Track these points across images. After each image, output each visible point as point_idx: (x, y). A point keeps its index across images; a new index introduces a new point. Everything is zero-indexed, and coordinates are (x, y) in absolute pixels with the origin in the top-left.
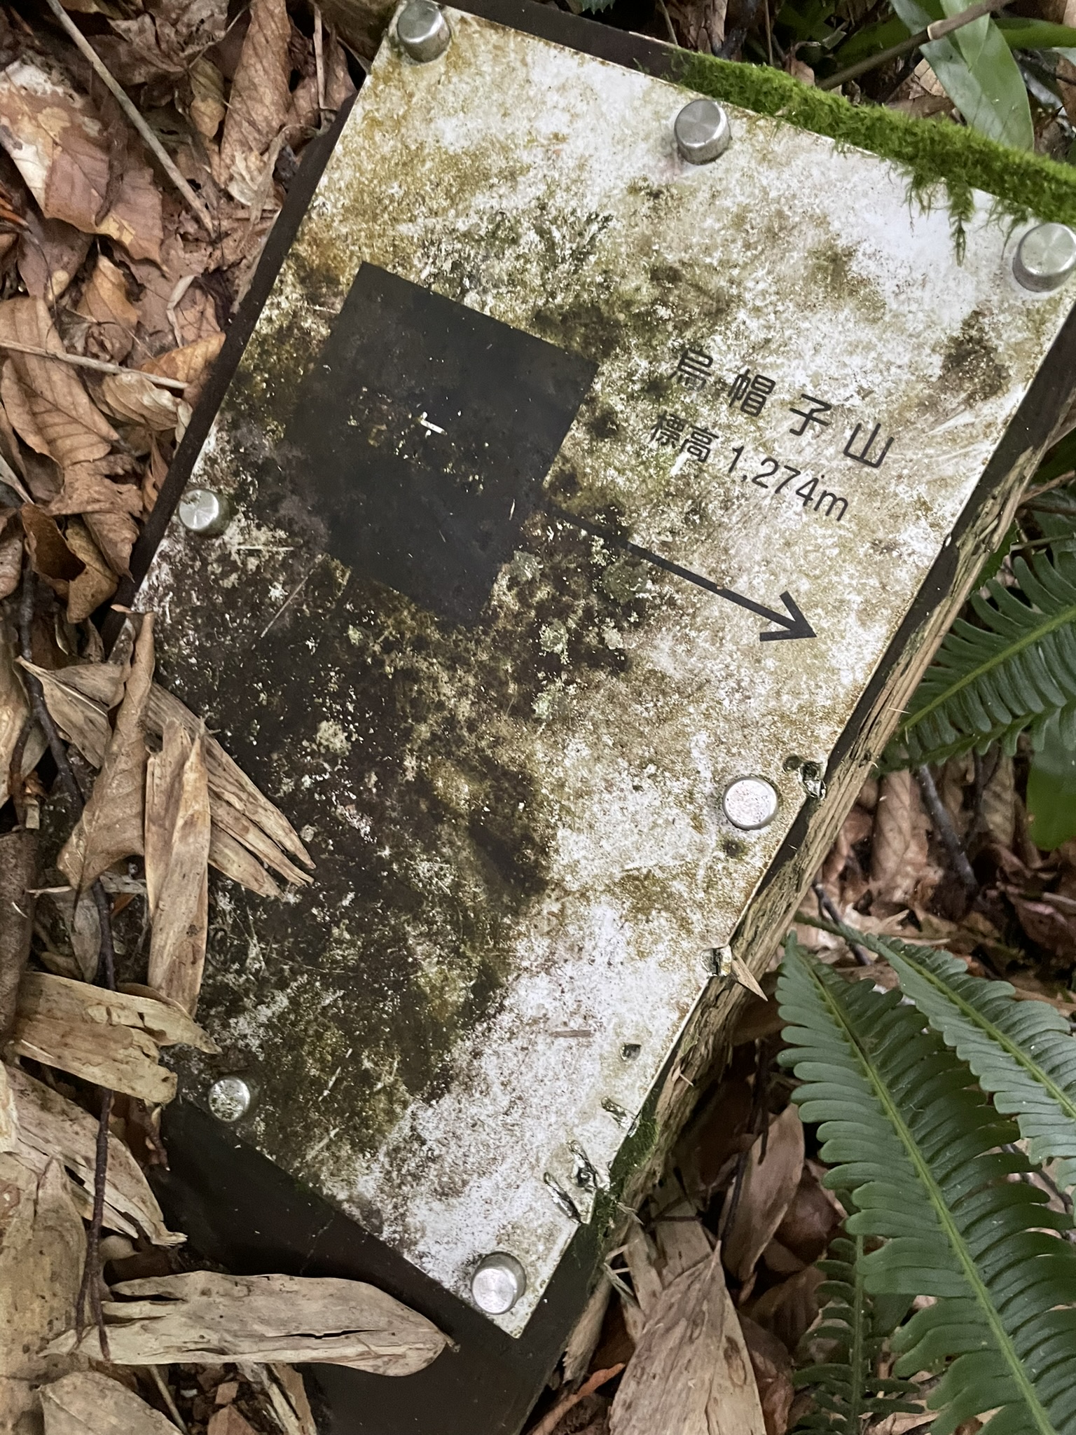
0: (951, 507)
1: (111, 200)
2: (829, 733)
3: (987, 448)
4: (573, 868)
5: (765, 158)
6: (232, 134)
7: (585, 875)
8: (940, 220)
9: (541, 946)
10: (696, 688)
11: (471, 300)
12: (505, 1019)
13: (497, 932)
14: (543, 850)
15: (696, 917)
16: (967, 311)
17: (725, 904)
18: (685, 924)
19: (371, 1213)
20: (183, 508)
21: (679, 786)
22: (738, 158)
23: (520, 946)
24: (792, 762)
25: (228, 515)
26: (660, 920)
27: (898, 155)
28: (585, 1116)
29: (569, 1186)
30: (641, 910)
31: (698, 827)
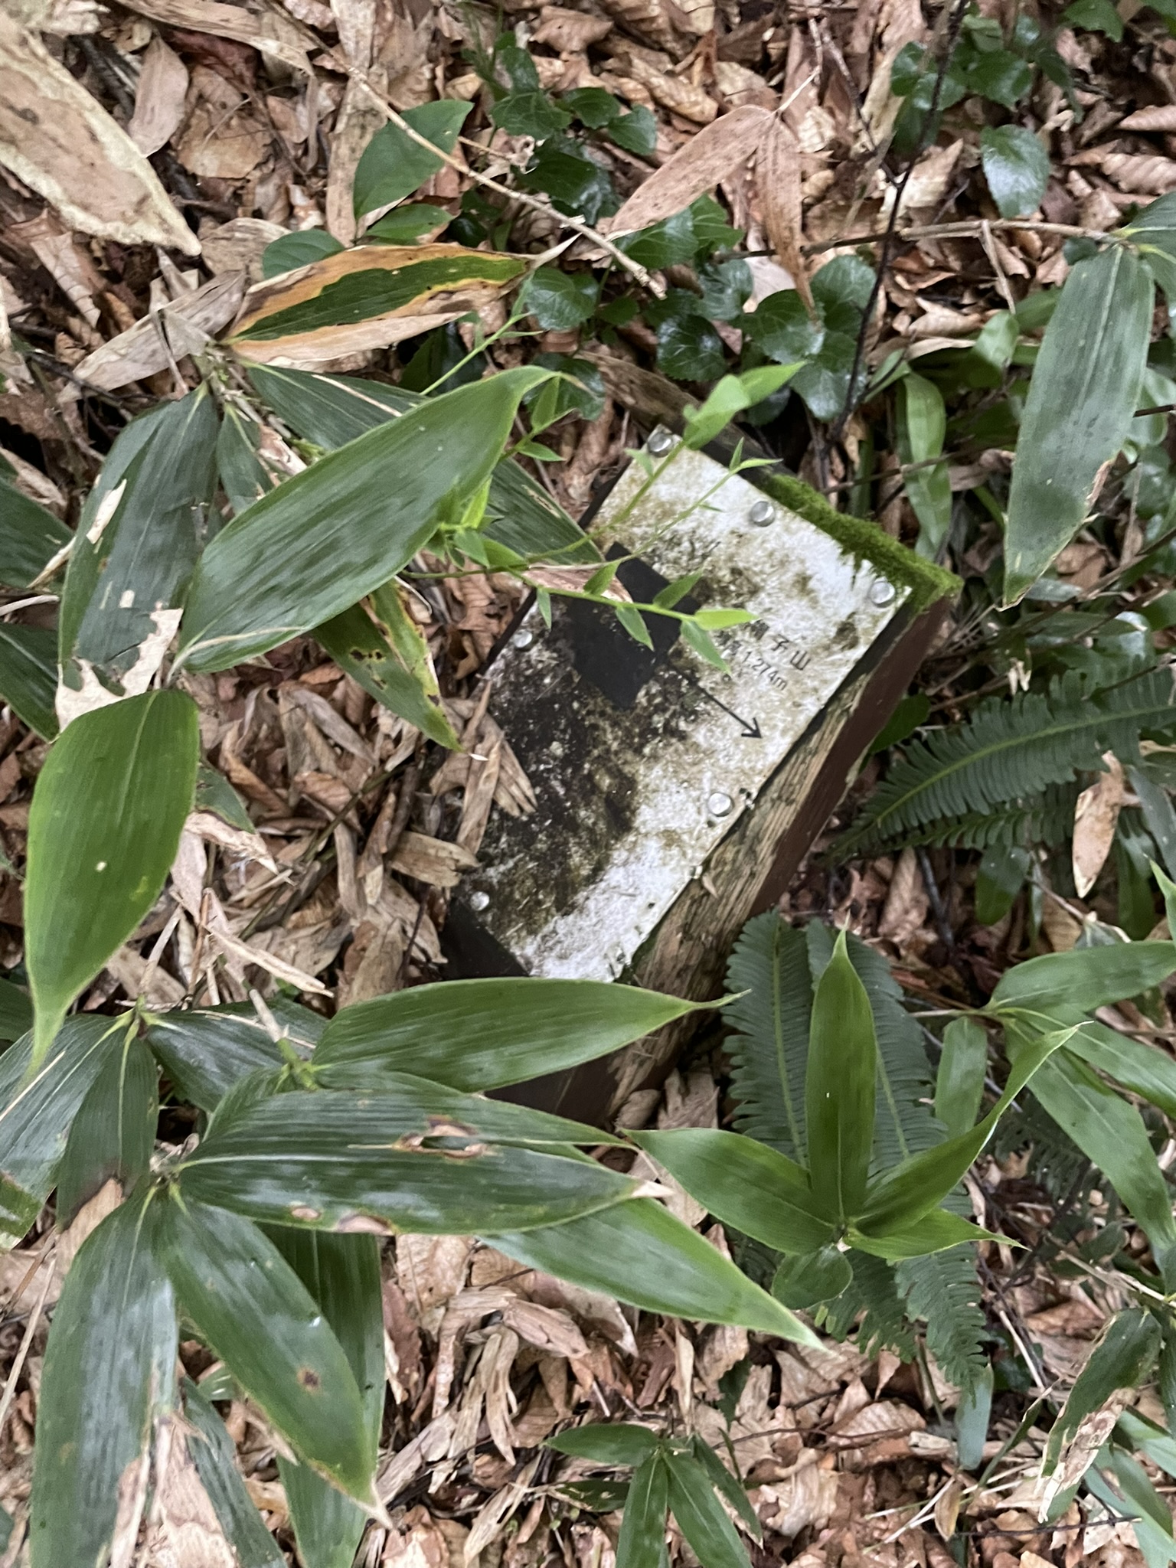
2: (760, 780)
3: (846, 670)
4: (644, 823)
5: (787, 530)
7: (649, 827)
8: (848, 570)
10: (710, 753)
11: (656, 567)
12: (603, 885)
13: (608, 847)
14: (633, 812)
16: (849, 611)
17: (702, 847)
18: (684, 854)
19: (529, 963)
20: (516, 636)
21: (695, 794)
22: (776, 527)
23: (615, 854)
24: (742, 791)
25: (534, 642)
26: (675, 851)
27: (839, 540)
28: (627, 931)
29: (613, 961)
30: (668, 845)
31: (699, 812)
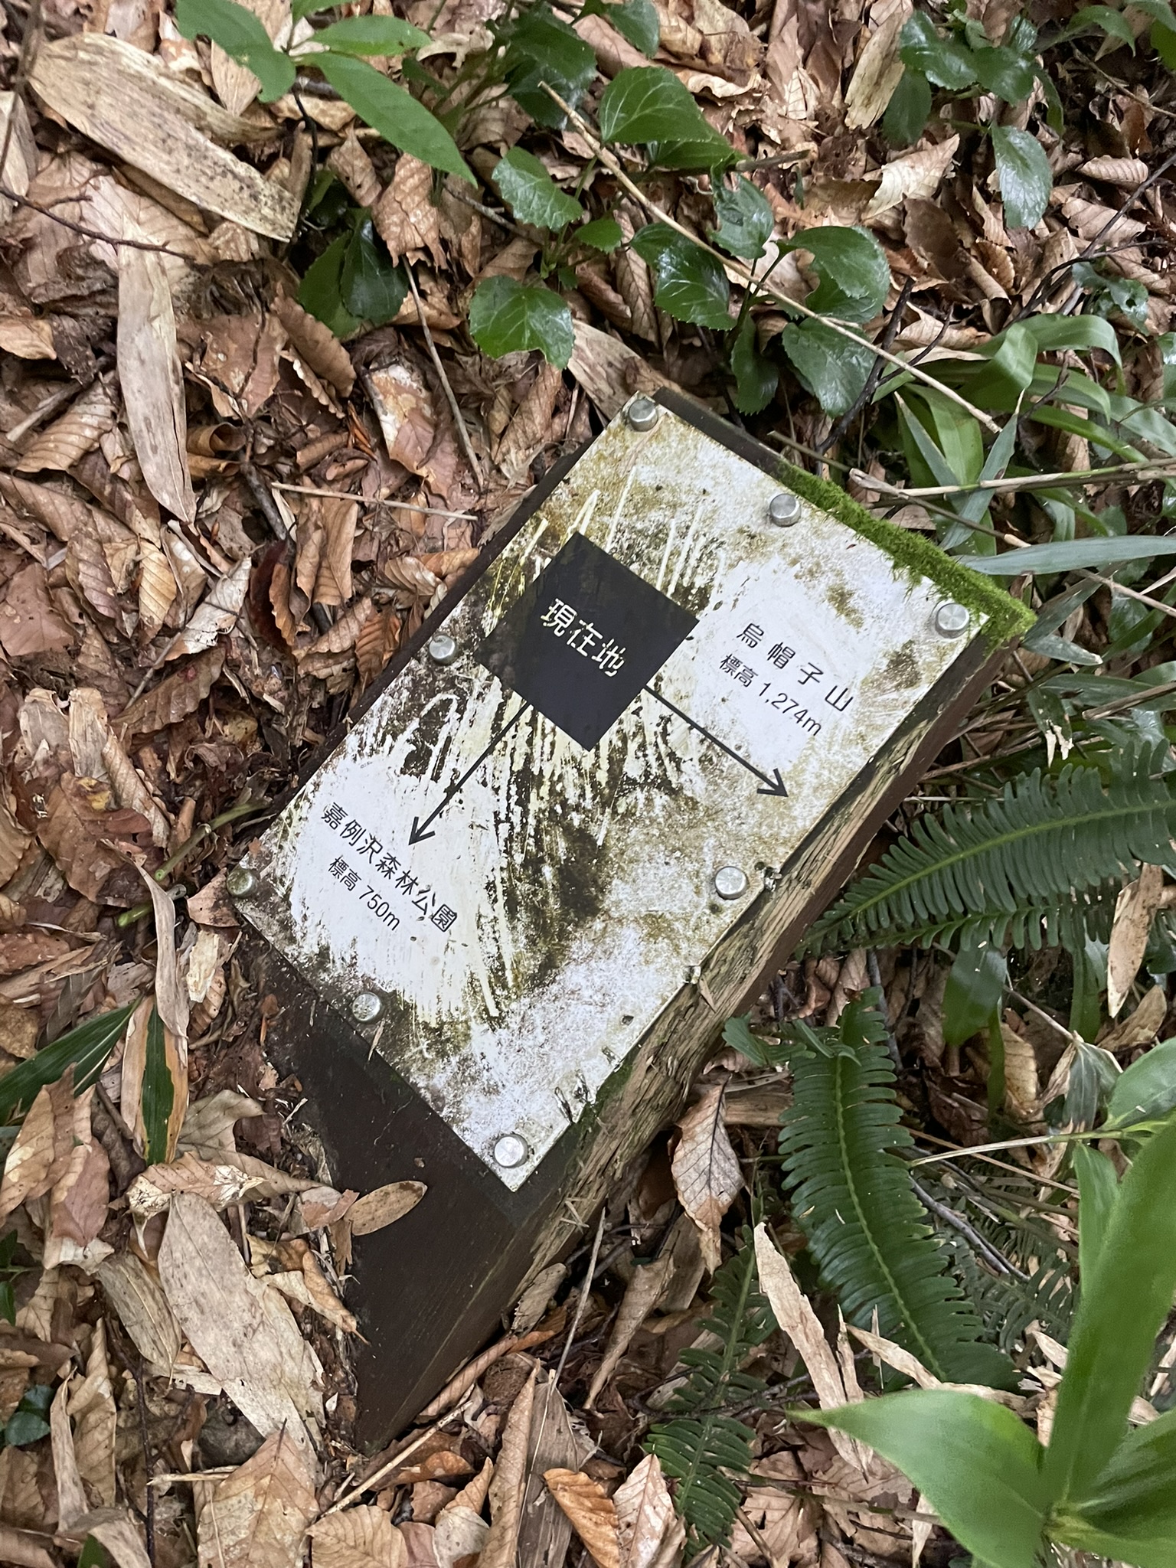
0: (877, 742)
1: (429, 455)
2: (784, 853)
3: (902, 715)
4: (617, 904)
6: (510, 436)
7: (623, 910)
9: (587, 947)
10: (712, 813)
13: (563, 935)
14: (601, 890)
15: (684, 945)
16: (906, 639)
17: (702, 941)
18: (677, 948)
19: (438, 1097)
20: (433, 644)
21: (691, 867)
22: (802, 529)
23: (574, 945)
24: (760, 865)
25: (458, 654)
26: (663, 944)
28: (589, 1056)
29: (569, 1098)
30: (653, 936)
31: (698, 893)
